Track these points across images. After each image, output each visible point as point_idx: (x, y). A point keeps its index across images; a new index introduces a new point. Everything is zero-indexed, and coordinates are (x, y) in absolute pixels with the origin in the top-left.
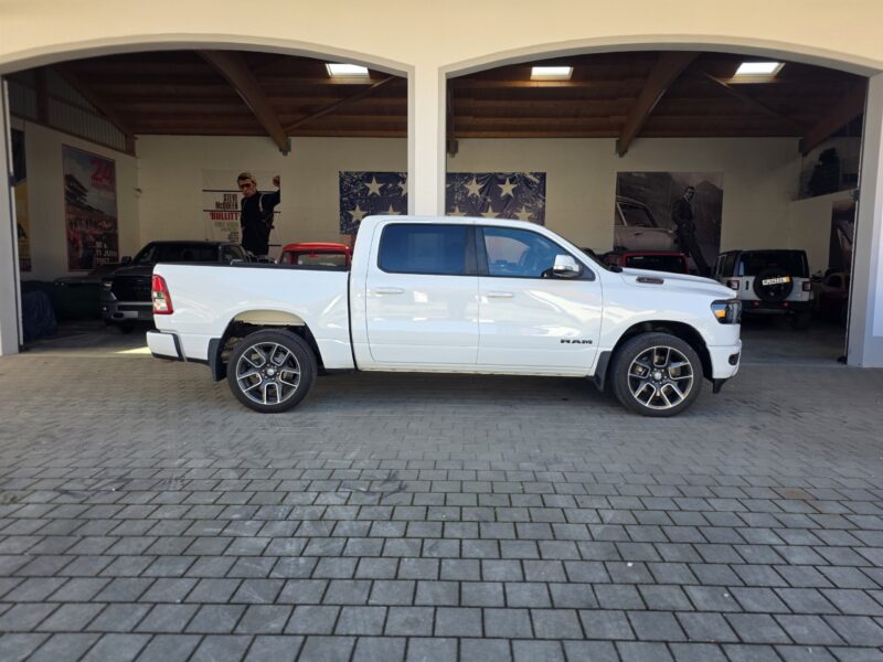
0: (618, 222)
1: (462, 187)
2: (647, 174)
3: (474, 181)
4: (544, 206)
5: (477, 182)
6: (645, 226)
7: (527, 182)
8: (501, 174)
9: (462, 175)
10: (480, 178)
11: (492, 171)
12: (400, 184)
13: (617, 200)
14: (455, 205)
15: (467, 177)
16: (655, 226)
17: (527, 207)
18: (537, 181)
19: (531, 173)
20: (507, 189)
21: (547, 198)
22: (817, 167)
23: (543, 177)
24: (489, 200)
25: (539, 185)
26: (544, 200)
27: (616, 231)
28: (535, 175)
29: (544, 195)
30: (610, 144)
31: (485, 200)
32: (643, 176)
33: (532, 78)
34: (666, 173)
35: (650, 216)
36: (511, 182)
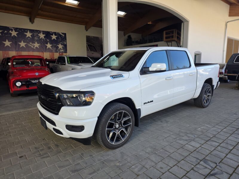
0: (87, 50)
1: (37, 35)
2: (93, 37)
3: (42, 33)
4: (66, 44)
5: (43, 34)
6: (94, 51)
7: (60, 35)
8: (51, 32)
9: (37, 31)
10: (44, 32)
11: (48, 31)
12: (10, 32)
13: (87, 43)
14: (35, 41)
15: (39, 32)
16: (96, 51)
17: (61, 43)
18: (64, 36)
19: (61, 33)
20: (54, 37)
21: (67, 41)
22: (127, 39)
23: (65, 34)
24: (48, 40)
25: (64, 37)
26: (66, 42)
27: (87, 52)
28: (63, 33)
29: (66, 40)
30: (84, 27)
31: (46, 40)
32: (92, 37)
33: (66, 3)
34: (98, 37)
35: (95, 49)
36: (55, 35)
